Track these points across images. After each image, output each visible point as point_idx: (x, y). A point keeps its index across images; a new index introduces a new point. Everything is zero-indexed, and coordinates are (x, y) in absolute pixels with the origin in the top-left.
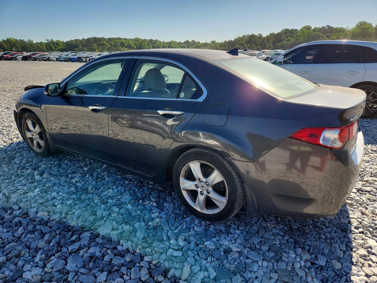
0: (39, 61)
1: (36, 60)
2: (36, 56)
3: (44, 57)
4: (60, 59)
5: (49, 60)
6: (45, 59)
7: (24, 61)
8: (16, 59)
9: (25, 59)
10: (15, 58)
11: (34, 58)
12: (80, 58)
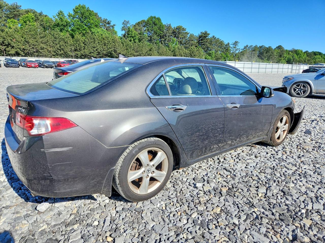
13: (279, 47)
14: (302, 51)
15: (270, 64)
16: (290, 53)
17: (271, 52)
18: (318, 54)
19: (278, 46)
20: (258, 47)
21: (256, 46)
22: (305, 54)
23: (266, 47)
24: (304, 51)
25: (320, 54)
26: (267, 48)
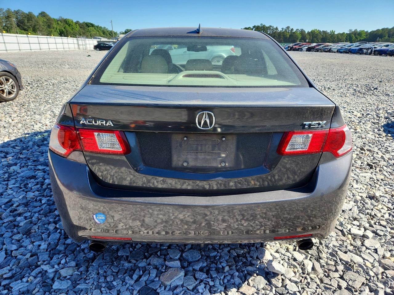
0: (321, 52)
1: (318, 51)
2: (319, 47)
3: (326, 49)
4: (341, 50)
5: (330, 51)
6: (326, 50)
7: (308, 52)
8: (301, 50)
9: (309, 50)
10: (301, 48)
11: (317, 49)
12: (361, 49)
13: (43, 14)
14: (72, 21)
15: (51, 37)
16: (59, 22)
17: (35, 21)
18: (91, 25)
19: (40, 12)
20: (13, 11)
21: (9, 9)
22: (77, 25)
23: (24, 13)
24: (74, 21)
25: (92, 25)
26: (27, 14)
